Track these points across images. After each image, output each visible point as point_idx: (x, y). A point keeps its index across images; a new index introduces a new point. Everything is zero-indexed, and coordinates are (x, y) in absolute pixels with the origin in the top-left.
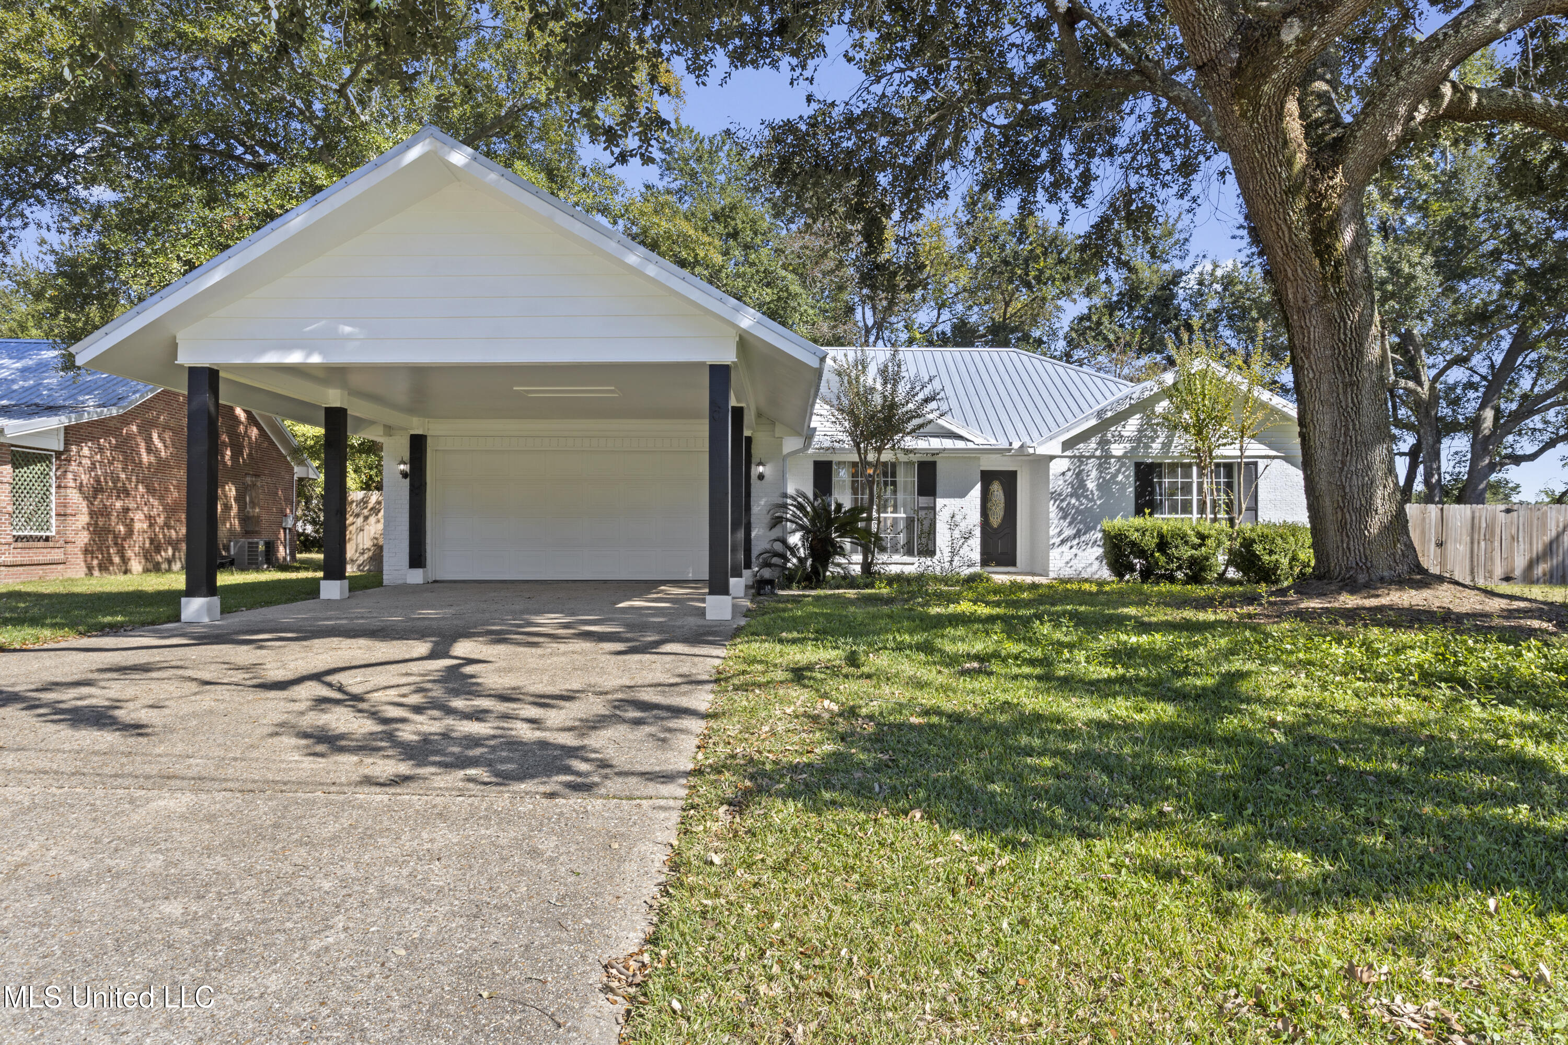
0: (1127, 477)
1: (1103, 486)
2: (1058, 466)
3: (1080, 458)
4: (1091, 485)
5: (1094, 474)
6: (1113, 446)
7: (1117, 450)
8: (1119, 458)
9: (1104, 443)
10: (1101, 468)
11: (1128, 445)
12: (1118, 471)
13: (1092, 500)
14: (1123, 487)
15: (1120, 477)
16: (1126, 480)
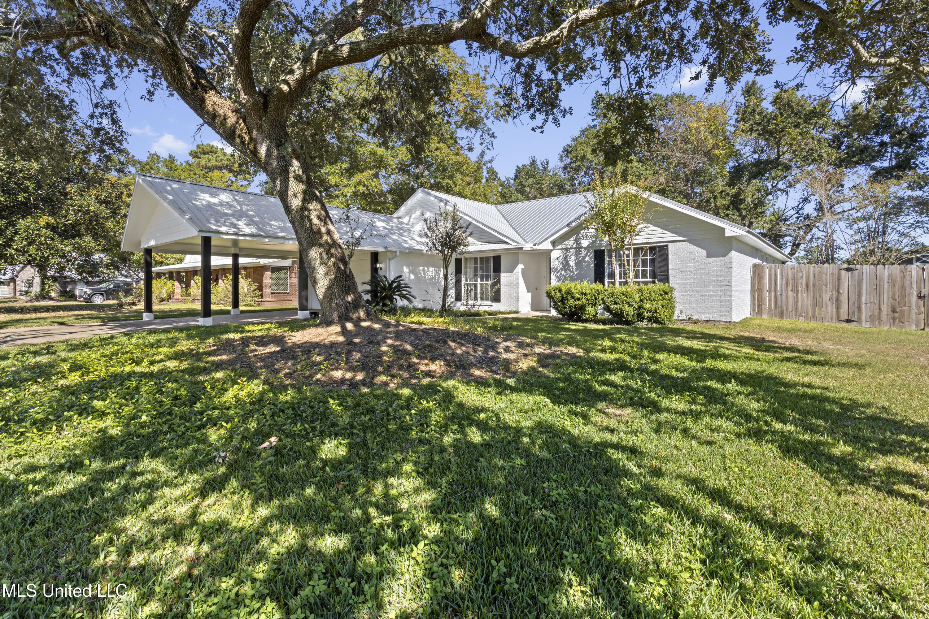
0: (591, 258)
1: (579, 264)
2: (555, 254)
3: (566, 249)
4: (572, 263)
5: (573, 258)
6: (582, 242)
7: (585, 243)
8: (586, 248)
9: (577, 240)
10: (577, 254)
11: (591, 241)
12: (586, 255)
13: (572, 272)
14: (589, 265)
15: (587, 259)
16: (589, 259)
